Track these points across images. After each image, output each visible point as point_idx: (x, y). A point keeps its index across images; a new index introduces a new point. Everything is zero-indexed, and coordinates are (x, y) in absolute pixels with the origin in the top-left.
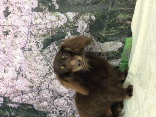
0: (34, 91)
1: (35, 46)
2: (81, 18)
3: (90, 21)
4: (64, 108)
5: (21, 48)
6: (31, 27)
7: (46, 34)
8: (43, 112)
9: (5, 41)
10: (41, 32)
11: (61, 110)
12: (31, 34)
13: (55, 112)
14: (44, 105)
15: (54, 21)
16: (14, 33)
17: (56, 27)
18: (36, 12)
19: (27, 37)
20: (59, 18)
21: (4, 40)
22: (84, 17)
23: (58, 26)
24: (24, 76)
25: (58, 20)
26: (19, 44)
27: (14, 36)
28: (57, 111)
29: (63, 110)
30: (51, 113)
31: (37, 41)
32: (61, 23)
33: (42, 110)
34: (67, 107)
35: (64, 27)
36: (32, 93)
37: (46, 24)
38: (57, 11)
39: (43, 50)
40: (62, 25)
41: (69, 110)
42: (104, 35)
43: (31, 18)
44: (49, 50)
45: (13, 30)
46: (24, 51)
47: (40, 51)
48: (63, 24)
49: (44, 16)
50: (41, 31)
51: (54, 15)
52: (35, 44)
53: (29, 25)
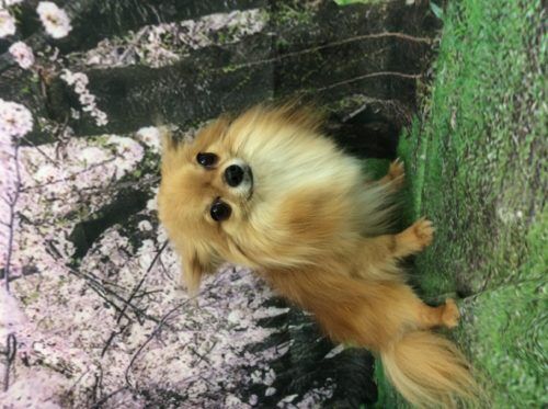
1: (45, 255)
2: (188, 137)
6: (17, 196)
7: (76, 208)
10: (60, 206)
12: (24, 219)
15: (98, 165)
17: (108, 179)
18: (31, 146)
19: (8, 234)
20: (114, 152)
23: (115, 175)
24: (31, 362)
25: (112, 156)
31: (48, 238)
32: (124, 165)
35: (138, 174)
37: (73, 178)
38: (105, 133)
39: (79, 261)
40: (130, 169)
43: (14, 167)
44: (100, 257)
46: (9, 280)
47: (68, 265)
48: (133, 166)
49: (61, 156)
50: (56, 203)
51: (96, 146)
52: (43, 248)
53: (11, 192)
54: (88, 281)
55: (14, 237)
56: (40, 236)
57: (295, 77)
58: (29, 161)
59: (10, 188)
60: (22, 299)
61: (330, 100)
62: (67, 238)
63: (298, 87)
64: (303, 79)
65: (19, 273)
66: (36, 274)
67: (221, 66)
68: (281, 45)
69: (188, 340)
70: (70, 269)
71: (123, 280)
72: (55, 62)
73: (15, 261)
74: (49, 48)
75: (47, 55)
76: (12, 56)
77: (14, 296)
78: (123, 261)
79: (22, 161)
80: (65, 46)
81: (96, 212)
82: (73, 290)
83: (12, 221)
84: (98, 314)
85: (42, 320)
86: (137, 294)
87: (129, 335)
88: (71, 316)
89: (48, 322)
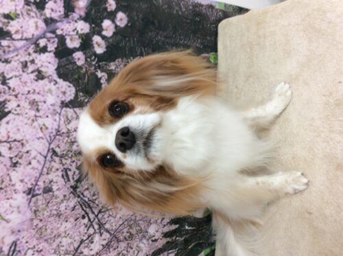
54: (79, 199)
55: (46, 165)
56: (61, 165)
58: (67, 117)
59: (52, 133)
60: (35, 211)
62: (76, 168)
65: (41, 191)
69: (123, 248)
70: (72, 190)
71: (99, 200)
72: (95, 65)
73: (41, 184)
74: (93, 57)
75: (92, 61)
76: (73, 58)
77: (31, 209)
80: (101, 58)
82: (69, 206)
83: (47, 154)
84: (76, 224)
85: (41, 228)
86: (103, 210)
87: (92, 242)
88: (59, 225)
89: (43, 230)
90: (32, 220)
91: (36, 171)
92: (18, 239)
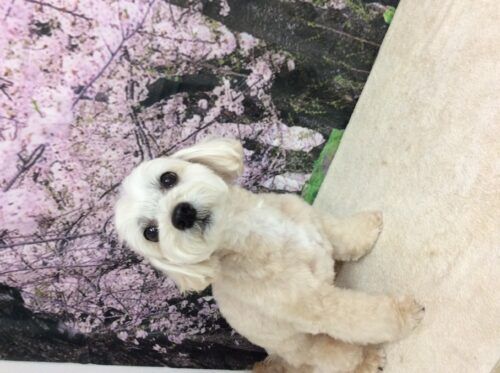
0: (47, 238)
1: (122, 91)
2: (267, 56)
3: (281, 69)
4: (126, 302)
5: (72, 88)
6: (133, 34)
7: (168, 65)
8: (47, 314)
9: (27, 51)
11: (114, 307)
12: (126, 54)
13: (93, 314)
14: (62, 289)
15: (201, 41)
16: (71, 37)
17: (201, 56)
18: (167, 1)
19: (107, 60)
20: (217, 38)
21: (25, 48)
22: (274, 56)
23: (207, 55)
24: (40, 179)
25: (213, 41)
26: (71, 74)
27: (66, 43)
28: (100, 312)
29: (119, 307)
30: (74, 320)
31: (134, 78)
32: (217, 51)
33: (48, 307)
34: (137, 297)
36: (35, 245)
37: (180, 41)
38: (220, 21)
39: (142, 108)
40: (219, 56)
41: (137, 309)
42: (297, 108)
43: (145, 11)
44: (159, 112)
45: (71, 28)
46: (82, 98)
47: (132, 107)
48: (222, 55)
49: (183, 21)
50: (157, 54)
51: (209, 27)
52: (124, 84)
53: (131, 28)
54: (137, 128)
55: (112, 66)
56: (129, 74)
57: (344, 52)
58: (158, 12)
59: (132, 25)
60: (78, 118)
61: (355, 80)
62: (148, 86)
63: (342, 59)
64: (348, 56)
65: (92, 96)
66: (104, 104)
67: (308, 20)
68: (346, 26)
70: (131, 111)
71: (162, 140)
73: (96, 86)
77: (74, 113)
78: (171, 125)
79: (154, 9)
81: (179, 76)
82: (121, 130)
83: (117, 51)
84: (124, 159)
85: (79, 143)
88: (103, 150)
89: (82, 147)
90: (72, 126)
91: (96, 67)
92: (48, 145)
